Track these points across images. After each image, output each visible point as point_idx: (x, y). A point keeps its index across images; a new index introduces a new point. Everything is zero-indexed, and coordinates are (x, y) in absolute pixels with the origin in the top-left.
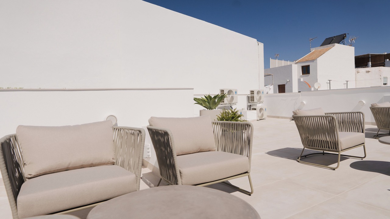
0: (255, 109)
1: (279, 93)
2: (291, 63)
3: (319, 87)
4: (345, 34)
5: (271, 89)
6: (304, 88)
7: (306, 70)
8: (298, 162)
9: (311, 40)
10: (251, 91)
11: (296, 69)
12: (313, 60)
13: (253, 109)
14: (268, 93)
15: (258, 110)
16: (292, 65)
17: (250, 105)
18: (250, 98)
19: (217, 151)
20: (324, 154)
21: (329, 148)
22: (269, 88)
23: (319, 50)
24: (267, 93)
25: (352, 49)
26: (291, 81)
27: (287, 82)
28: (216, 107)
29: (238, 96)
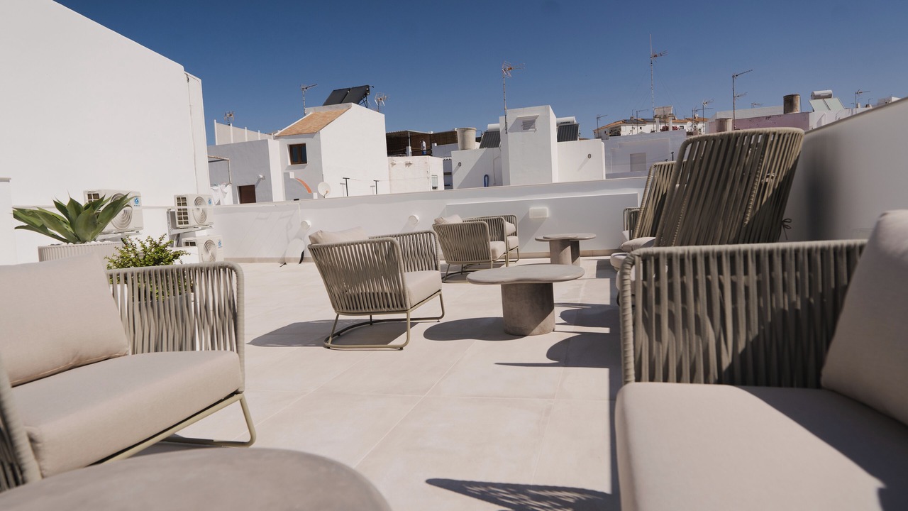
0: (193, 244)
1: (241, 202)
2: (266, 136)
3: (327, 192)
4: (368, 87)
5: (227, 195)
6: (298, 192)
7: (298, 154)
8: (329, 348)
9: (305, 90)
10: (178, 199)
11: (277, 152)
12: (312, 134)
13: (187, 244)
14: (221, 204)
15: (201, 245)
16: (267, 140)
17: (179, 235)
18: (177, 216)
19: (133, 353)
20: (371, 324)
21: (389, 306)
22: (223, 192)
23: (322, 112)
24: (219, 203)
25: (381, 117)
26: (267, 178)
27: (260, 179)
28: (96, 234)
29: (143, 210)
